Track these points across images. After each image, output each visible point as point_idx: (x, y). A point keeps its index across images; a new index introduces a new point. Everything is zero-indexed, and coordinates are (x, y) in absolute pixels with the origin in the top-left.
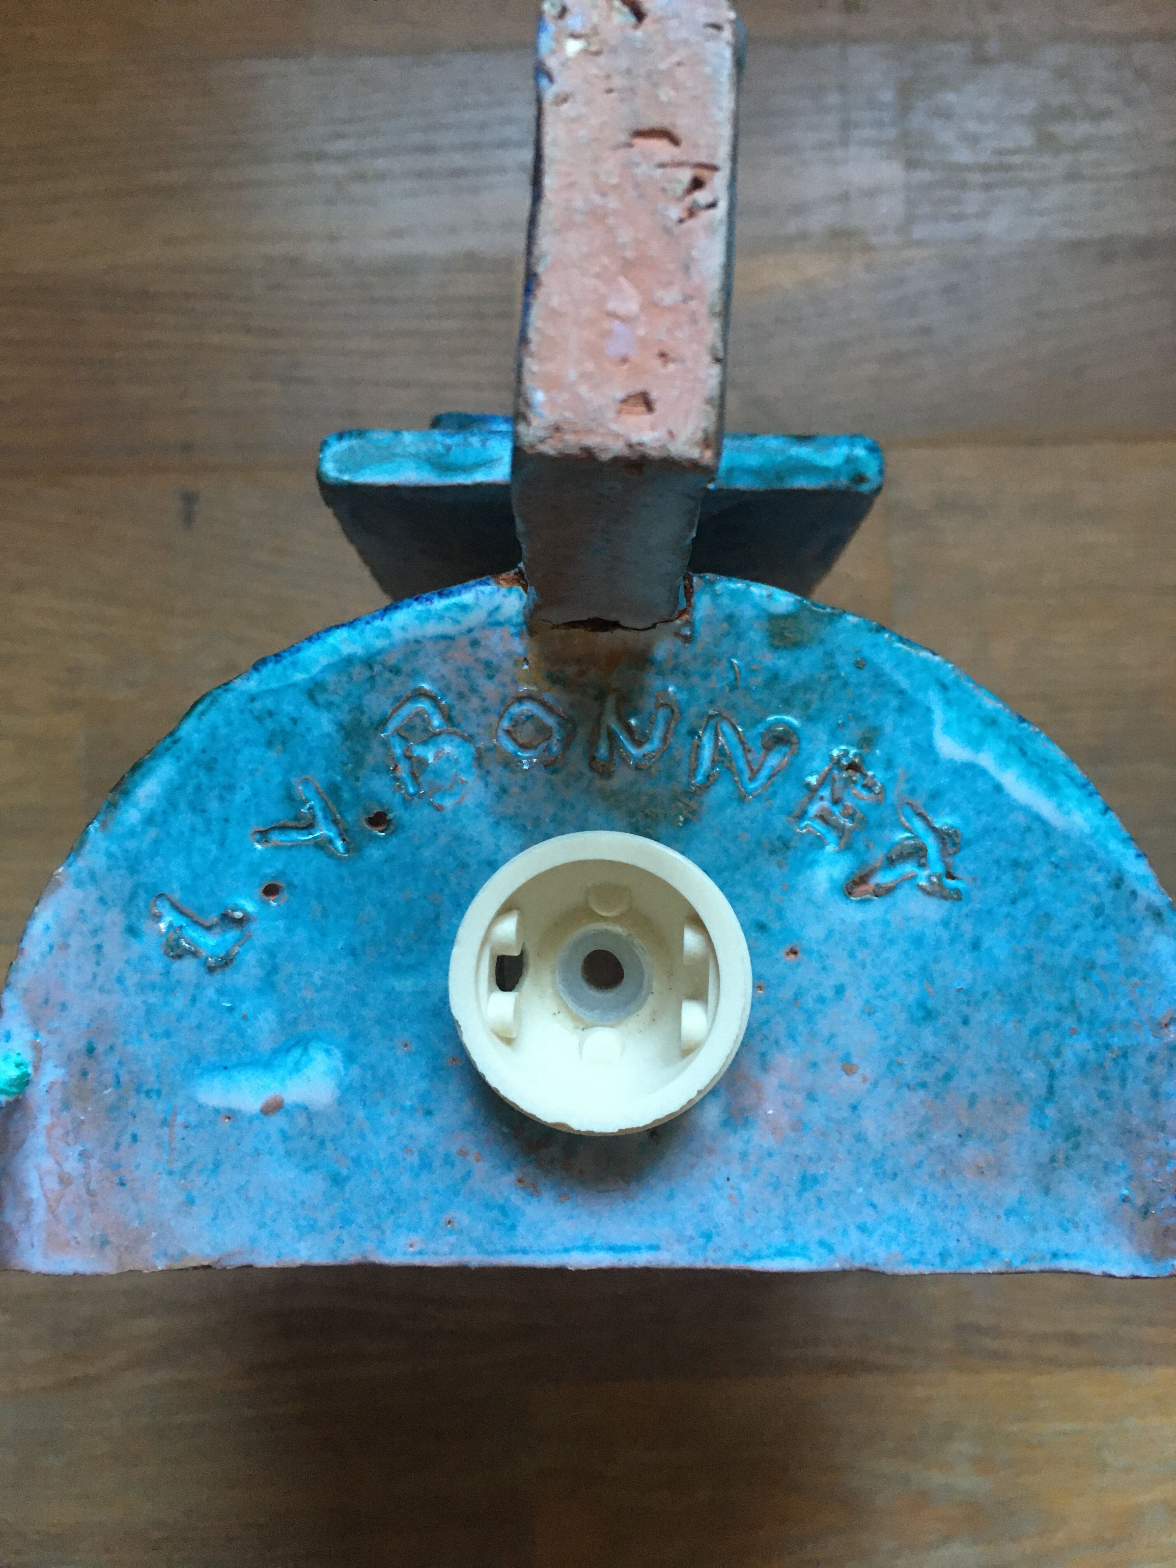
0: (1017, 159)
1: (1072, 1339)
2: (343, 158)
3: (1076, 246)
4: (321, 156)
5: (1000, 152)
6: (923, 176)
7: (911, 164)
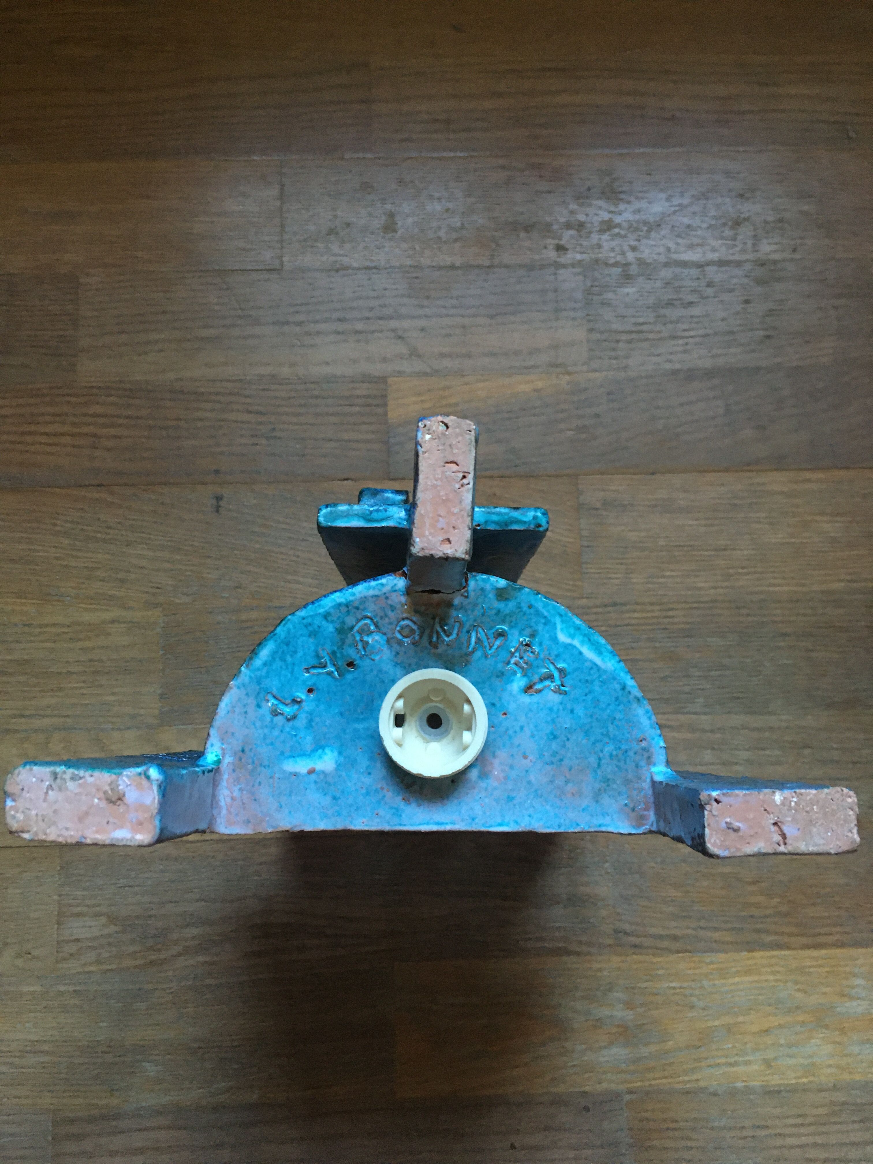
0: (645, 328)
1: (675, 938)
2: (300, 324)
3: (675, 372)
4: (287, 323)
5: (636, 324)
6: (596, 336)
7: (591, 330)
